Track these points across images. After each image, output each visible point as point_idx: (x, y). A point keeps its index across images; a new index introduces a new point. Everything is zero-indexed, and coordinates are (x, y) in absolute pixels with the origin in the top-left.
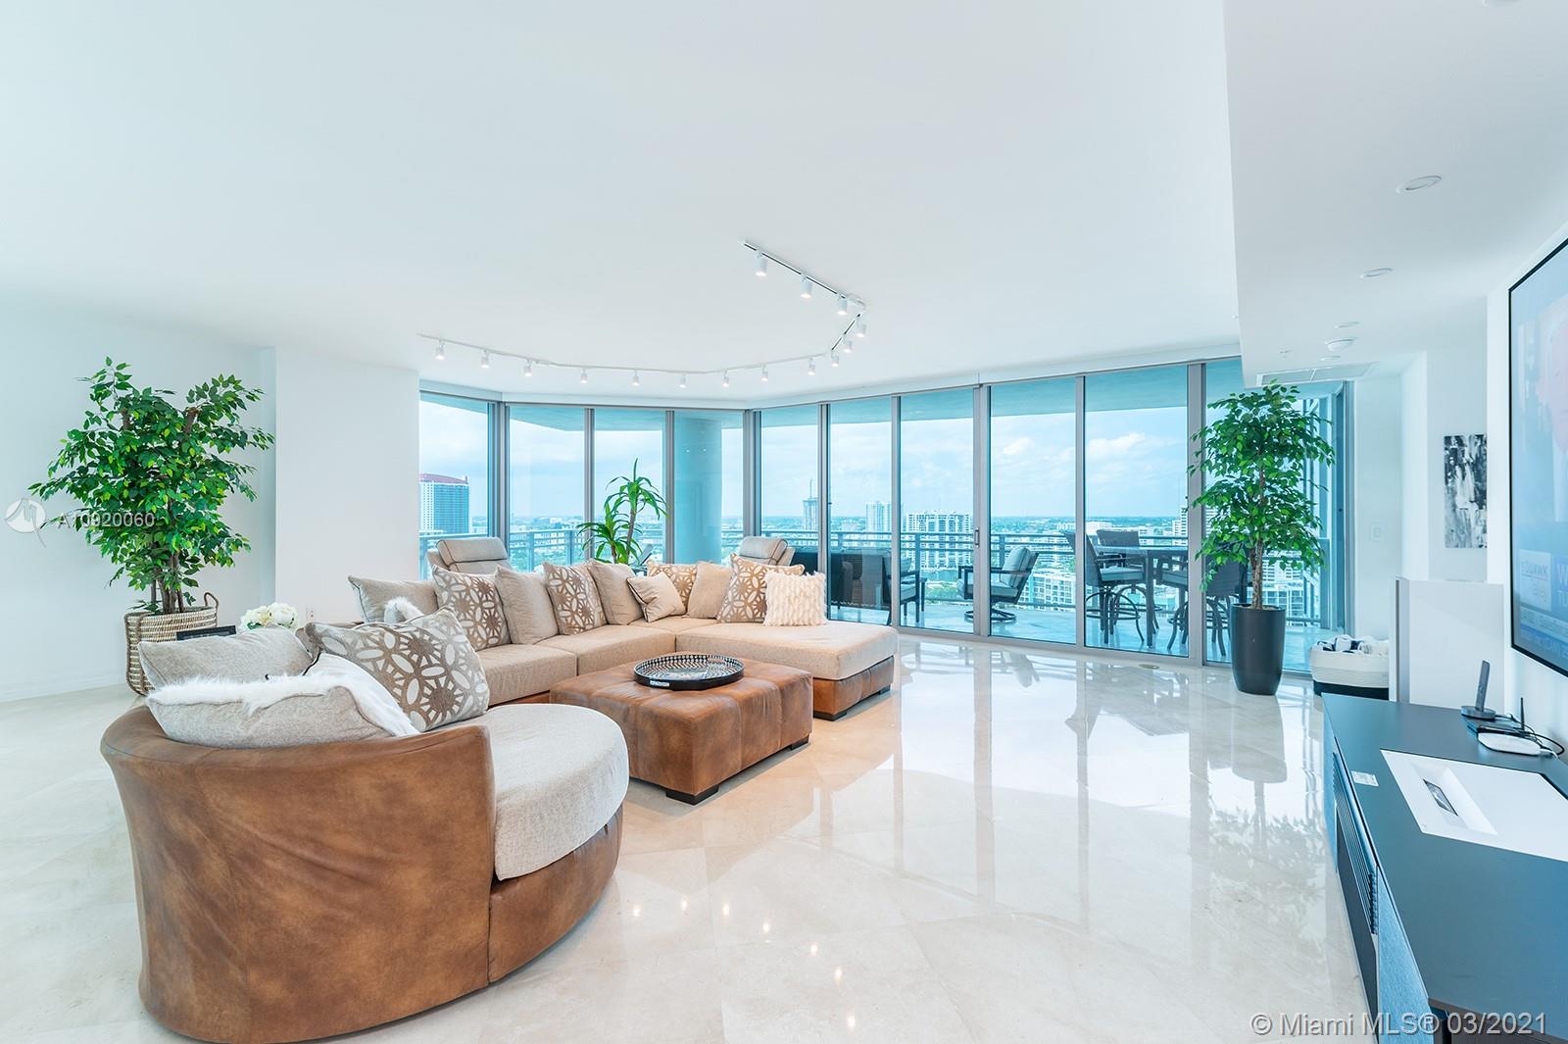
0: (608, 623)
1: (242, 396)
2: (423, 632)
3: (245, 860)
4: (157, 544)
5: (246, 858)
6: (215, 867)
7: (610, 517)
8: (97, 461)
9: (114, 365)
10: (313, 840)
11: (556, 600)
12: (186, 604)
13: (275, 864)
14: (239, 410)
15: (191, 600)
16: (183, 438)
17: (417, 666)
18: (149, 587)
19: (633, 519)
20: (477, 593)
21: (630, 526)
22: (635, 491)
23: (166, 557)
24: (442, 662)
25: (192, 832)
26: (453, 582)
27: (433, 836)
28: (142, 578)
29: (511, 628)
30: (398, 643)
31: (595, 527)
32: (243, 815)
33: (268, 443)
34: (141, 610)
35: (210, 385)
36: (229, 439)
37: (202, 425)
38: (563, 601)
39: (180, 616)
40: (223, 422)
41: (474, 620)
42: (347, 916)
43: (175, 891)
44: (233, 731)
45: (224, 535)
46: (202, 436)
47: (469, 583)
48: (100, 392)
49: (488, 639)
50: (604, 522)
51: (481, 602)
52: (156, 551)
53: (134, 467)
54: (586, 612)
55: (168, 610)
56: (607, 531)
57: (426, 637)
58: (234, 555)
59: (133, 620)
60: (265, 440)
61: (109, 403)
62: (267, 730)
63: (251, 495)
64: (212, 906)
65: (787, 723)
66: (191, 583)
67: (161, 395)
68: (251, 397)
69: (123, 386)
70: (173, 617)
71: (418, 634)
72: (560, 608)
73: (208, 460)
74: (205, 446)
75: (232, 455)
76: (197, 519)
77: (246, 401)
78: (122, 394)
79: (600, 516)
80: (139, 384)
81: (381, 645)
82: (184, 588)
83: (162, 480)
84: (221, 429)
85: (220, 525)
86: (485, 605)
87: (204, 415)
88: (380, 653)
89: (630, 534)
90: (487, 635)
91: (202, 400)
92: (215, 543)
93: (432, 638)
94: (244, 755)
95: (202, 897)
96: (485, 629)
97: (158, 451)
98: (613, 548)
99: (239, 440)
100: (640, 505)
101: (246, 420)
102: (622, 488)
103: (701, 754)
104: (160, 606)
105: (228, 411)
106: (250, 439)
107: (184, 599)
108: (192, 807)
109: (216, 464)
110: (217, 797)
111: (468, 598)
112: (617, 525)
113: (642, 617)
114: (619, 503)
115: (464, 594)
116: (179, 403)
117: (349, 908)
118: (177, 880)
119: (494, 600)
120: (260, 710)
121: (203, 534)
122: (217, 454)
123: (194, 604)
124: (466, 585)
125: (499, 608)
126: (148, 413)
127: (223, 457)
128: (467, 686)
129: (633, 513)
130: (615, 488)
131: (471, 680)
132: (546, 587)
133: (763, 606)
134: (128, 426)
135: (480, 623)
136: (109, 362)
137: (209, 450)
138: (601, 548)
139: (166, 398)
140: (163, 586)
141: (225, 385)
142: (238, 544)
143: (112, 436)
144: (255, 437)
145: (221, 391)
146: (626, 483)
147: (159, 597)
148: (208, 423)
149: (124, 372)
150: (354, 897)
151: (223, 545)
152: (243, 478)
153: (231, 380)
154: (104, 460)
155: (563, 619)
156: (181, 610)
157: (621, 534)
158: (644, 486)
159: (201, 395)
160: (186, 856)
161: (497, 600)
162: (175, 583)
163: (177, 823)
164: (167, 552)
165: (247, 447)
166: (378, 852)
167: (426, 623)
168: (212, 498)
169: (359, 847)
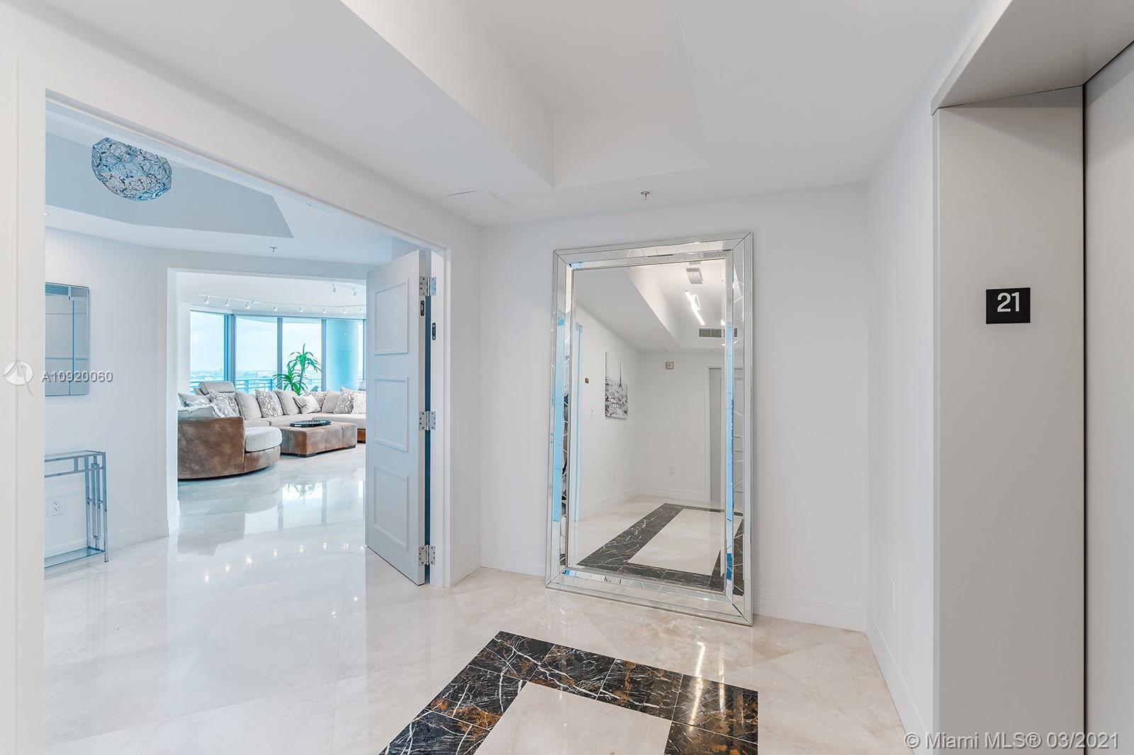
0: (284, 414)
7: (290, 372)
10: (205, 437)
11: (261, 404)
19: (302, 373)
21: (301, 376)
22: (303, 359)
27: (230, 439)
31: (283, 376)
38: (264, 405)
42: (213, 454)
50: (287, 374)
54: (274, 409)
56: (288, 378)
65: (345, 439)
72: (263, 407)
79: (285, 371)
89: (301, 380)
98: (292, 386)
100: (306, 365)
102: (297, 357)
103: (309, 442)
112: (295, 375)
113: (300, 412)
114: (295, 364)
129: (303, 369)
130: (294, 357)
133: (352, 407)
138: (286, 386)
146: (299, 355)
155: (264, 412)
157: (296, 379)
158: (309, 356)
166: (219, 441)
169: (215, 440)
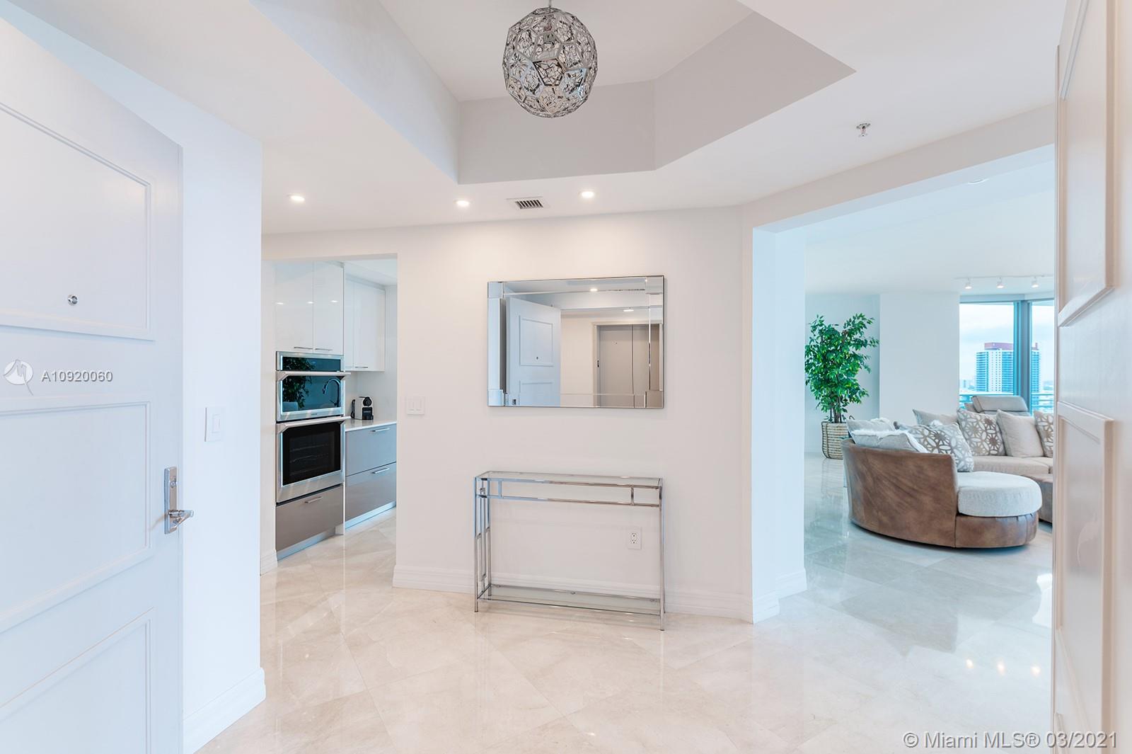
1: (865, 322)
2: (942, 431)
3: (877, 480)
4: (832, 393)
5: (877, 479)
6: (870, 480)
8: (813, 357)
9: (819, 317)
10: (896, 478)
11: (1042, 434)
12: (843, 420)
13: (886, 483)
14: (863, 330)
15: (844, 419)
16: (842, 346)
17: (937, 444)
18: (829, 411)
20: (984, 424)
23: (835, 398)
24: (950, 445)
25: (864, 469)
26: (969, 416)
27: (933, 488)
28: (826, 407)
29: (1007, 446)
30: (930, 434)
32: (878, 466)
33: (876, 344)
34: (827, 420)
35: (852, 320)
36: (860, 344)
37: (849, 338)
38: (1048, 436)
39: (841, 425)
40: (857, 336)
41: (981, 438)
42: (906, 505)
43: (859, 487)
44: (875, 443)
45: (858, 389)
46: (849, 343)
47: (979, 418)
48: (814, 328)
49: (990, 450)
51: (986, 430)
52: (832, 395)
53: (825, 359)
55: (836, 422)
57: (943, 434)
58: (861, 399)
59: (824, 424)
60: (875, 343)
61: (817, 332)
62: (883, 443)
63: (869, 370)
64: (869, 492)
66: (845, 411)
67: (834, 327)
68: (869, 323)
69: (821, 325)
70: (838, 425)
71: (939, 432)
72: (1045, 440)
73: (851, 354)
74: (851, 348)
75: (861, 351)
76: (848, 381)
77: (867, 325)
78: (821, 328)
80: (826, 324)
81: (923, 434)
82: (842, 413)
83: (835, 364)
84: (857, 339)
85: (857, 384)
86: (989, 431)
87: (850, 333)
88: (922, 436)
90: (990, 448)
91: (849, 327)
92: (854, 391)
93: (946, 434)
94: (877, 449)
95: (866, 488)
96: (988, 445)
97: (833, 351)
99: (864, 344)
101: (866, 334)
104: (833, 420)
105: (859, 331)
106: (869, 342)
107: (842, 418)
108: (865, 462)
109: (854, 356)
110: (871, 460)
111: (978, 426)
115: (975, 424)
116: (840, 329)
117: (907, 502)
118: (860, 483)
119: (995, 429)
120: (881, 439)
121: (850, 388)
122: (855, 351)
123: (845, 421)
124: (976, 419)
125: (999, 434)
126: (829, 335)
127: (857, 352)
128: (961, 456)
131: (963, 455)
132: (1036, 426)
134: (822, 342)
135: (985, 441)
136: (818, 316)
137: (852, 350)
139: (836, 328)
140: (835, 411)
141: (858, 318)
142: (863, 393)
143: (818, 346)
144: (871, 342)
145: (857, 321)
147: (833, 416)
148: (851, 337)
149: (822, 319)
150: (909, 500)
151: (857, 394)
152: (866, 361)
153: (861, 316)
154: (815, 356)
155: (1048, 448)
156: (841, 422)
159: (849, 325)
160: (862, 476)
161: (998, 429)
162: (839, 411)
163: (860, 466)
164: (837, 396)
165: (868, 346)
166: (915, 487)
167: (943, 428)
168: (852, 372)
169: (910, 484)
